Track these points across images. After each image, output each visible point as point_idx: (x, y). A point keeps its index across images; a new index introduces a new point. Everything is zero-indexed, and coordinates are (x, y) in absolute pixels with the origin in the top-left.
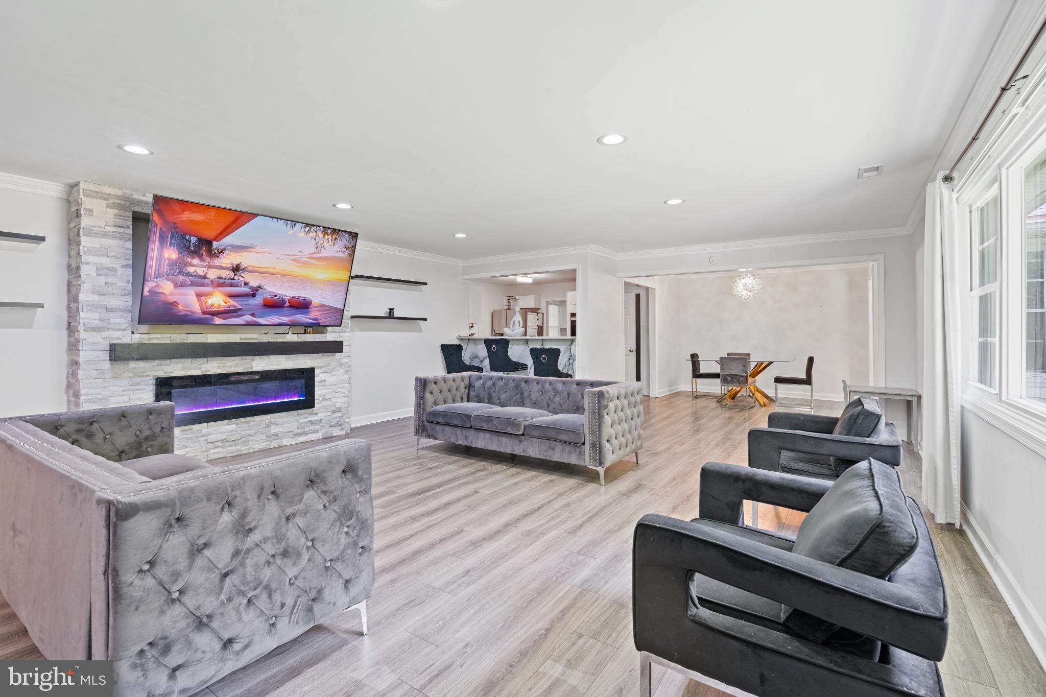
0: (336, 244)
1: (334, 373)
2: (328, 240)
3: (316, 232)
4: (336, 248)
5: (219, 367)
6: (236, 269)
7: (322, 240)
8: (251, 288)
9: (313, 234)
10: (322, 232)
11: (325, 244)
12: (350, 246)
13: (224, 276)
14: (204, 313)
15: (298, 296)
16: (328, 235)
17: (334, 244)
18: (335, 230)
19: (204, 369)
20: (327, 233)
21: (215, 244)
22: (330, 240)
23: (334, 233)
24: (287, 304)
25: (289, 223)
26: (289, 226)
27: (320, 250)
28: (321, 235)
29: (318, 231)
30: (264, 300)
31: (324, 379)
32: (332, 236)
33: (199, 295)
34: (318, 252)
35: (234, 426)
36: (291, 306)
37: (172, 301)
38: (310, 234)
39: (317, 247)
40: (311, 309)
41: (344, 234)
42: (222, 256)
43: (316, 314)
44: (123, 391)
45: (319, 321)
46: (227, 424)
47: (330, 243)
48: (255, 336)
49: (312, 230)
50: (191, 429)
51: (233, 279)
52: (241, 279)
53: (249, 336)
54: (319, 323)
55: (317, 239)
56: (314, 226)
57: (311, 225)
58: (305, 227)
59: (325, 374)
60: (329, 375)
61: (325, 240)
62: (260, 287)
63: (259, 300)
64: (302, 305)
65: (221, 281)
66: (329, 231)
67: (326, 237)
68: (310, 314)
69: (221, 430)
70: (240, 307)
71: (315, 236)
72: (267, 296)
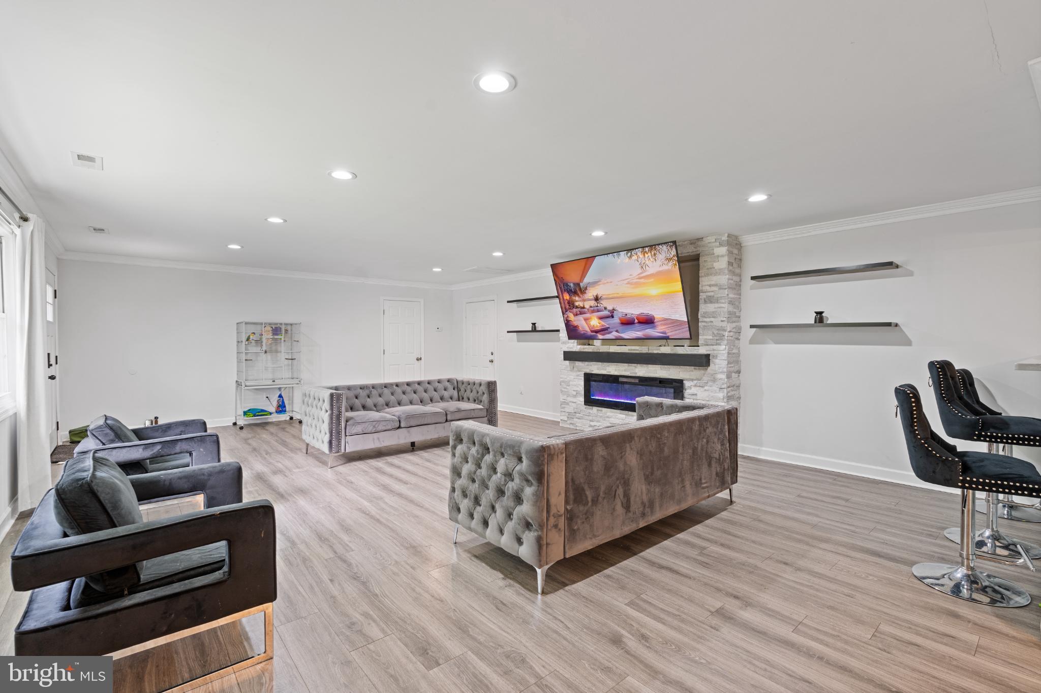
0: (656, 259)
1: (706, 388)
2: (647, 258)
3: (637, 254)
4: (659, 263)
5: (616, 370)
6: (597, 299)
7: (643, 259)
8: (609, 311)
9: (635, 257)
10: (641, 252)
11: (647, 262)
12: (672, 256)
13: (592, 305)
14: (592, 331)
15: (642, 313)
16: (647, 254)
17: (655, 260)
18: (651, 246)
19: (607, 370)
20: (646, 252)
21: (581, 285)
22: (650, 257)
23: (652, 249)
24: (636, 321)
25: (615, 254)
26: (616, 257)
27: (645, 269)
28: (641, 256)
29: (638, 253)
30: (620, 319)
31: (696, 392)
32: (651, 252)
33: (586, 320)
34: (645, 271)
35: (624, 416)
36: (639, 322)
37: (576, 325)
38: (633, 257)
39: (642, 267)
40: (656, 324)
41: (661, 247)
42: (587, 291)
43: (662, 328)
44: (574, 378)
45: (668, 335)
46: (620, 414)
47: (652, 260)
48: (637, 348)
49: (633, 254)
50: (602, 411)
51: (597, 306)
52: (602, 305)
53: (633, 348)
54: (668, 337)
55: (639, 260)
56: (633, 249)
57: (631, 250)
58: (627, 254)
59: (698, 388)
60: (702, 389)
61: (646, 259)
62: (614, 309)
63: (616, 320)
64: (648, 321)
65: (592, 309)
66: (647, 249)
67: (646, 255)
68: (657, 328)
69: (617, 417)
70: (608, 326)
71: (636, 258)
72: (620, 315)
